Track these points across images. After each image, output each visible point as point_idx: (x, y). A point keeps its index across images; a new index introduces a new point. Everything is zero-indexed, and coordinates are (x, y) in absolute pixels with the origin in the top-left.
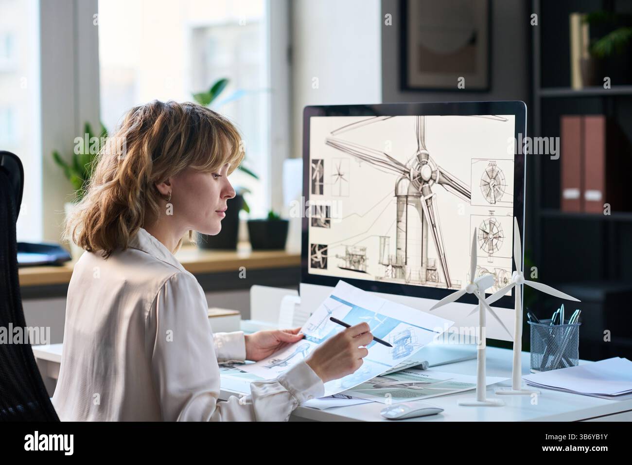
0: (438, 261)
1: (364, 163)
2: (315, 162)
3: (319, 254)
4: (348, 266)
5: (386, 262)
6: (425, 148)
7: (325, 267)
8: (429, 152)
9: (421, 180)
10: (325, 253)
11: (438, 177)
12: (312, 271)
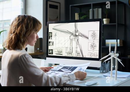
0: (80, 52)
1: (62, 33)
2: (50, 33)
3: (51, 51)
4: (58, 54)
5: (67, 52)
6: (77, 29)
7: (52, 54)
8: (78, 30)
9: (76, 36)
10: (52, 51)
11: (80, 35)
12: (49, 55)
